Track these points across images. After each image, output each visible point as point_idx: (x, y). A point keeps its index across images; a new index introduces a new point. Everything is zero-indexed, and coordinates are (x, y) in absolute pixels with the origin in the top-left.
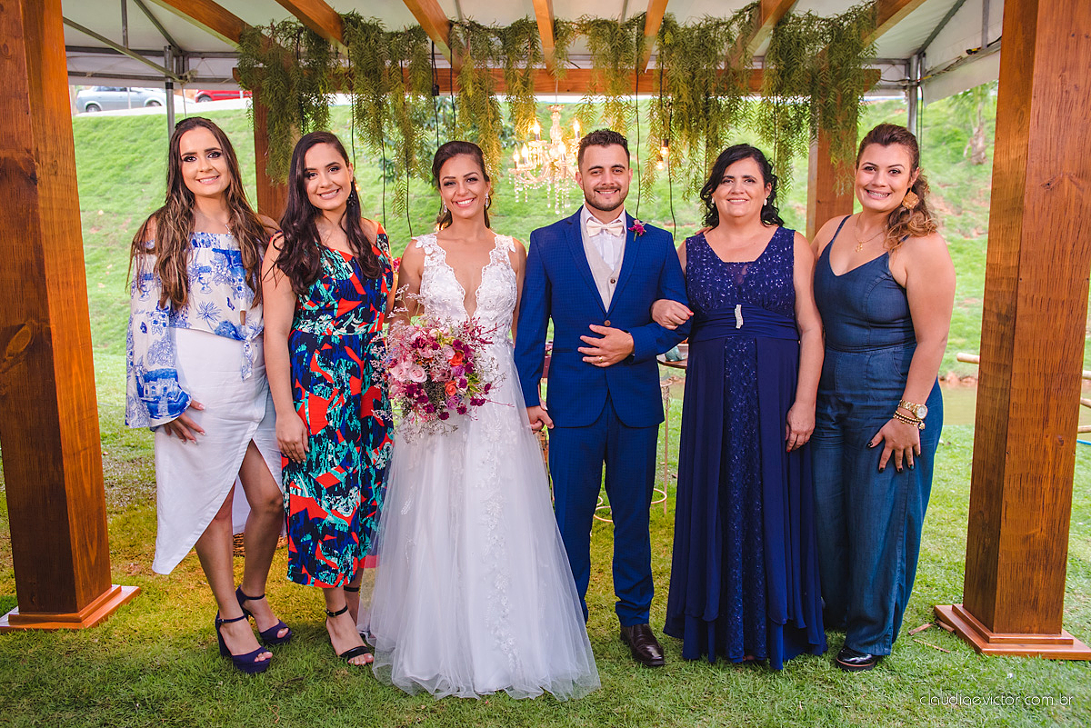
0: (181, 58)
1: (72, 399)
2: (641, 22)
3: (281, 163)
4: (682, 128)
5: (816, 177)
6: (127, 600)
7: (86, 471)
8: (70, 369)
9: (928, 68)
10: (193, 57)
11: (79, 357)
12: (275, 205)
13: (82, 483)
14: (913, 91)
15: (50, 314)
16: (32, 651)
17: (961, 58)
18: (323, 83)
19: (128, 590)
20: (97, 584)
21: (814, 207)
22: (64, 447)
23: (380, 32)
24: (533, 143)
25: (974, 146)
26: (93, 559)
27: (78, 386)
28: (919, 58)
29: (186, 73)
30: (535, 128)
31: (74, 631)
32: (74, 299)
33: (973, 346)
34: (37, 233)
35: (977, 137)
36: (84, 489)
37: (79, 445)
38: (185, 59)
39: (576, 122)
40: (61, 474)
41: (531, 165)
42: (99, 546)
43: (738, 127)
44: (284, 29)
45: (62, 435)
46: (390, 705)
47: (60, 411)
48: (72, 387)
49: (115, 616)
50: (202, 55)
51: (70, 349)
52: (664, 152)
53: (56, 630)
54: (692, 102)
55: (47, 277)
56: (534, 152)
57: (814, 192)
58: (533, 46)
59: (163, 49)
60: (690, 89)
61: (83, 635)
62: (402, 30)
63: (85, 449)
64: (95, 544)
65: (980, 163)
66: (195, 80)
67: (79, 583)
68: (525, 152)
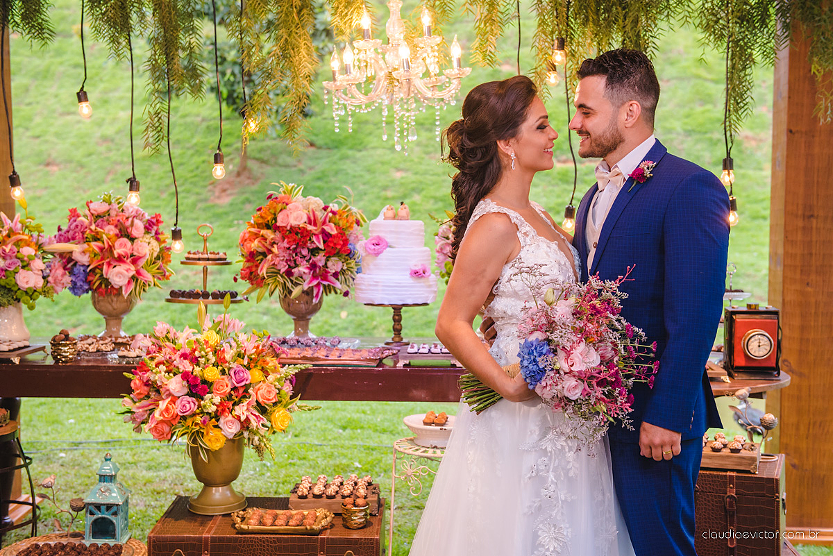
4: (585, 23)
5: (785, 94)
21: (784, 138)
24: (359, 44)
30: (364, 21)
39: (426, 11)
41: (357, 75)
43: (672, 21)
52: (559, 57)
56: (362, 56)
57: (784, 117)
68: (349, 57)
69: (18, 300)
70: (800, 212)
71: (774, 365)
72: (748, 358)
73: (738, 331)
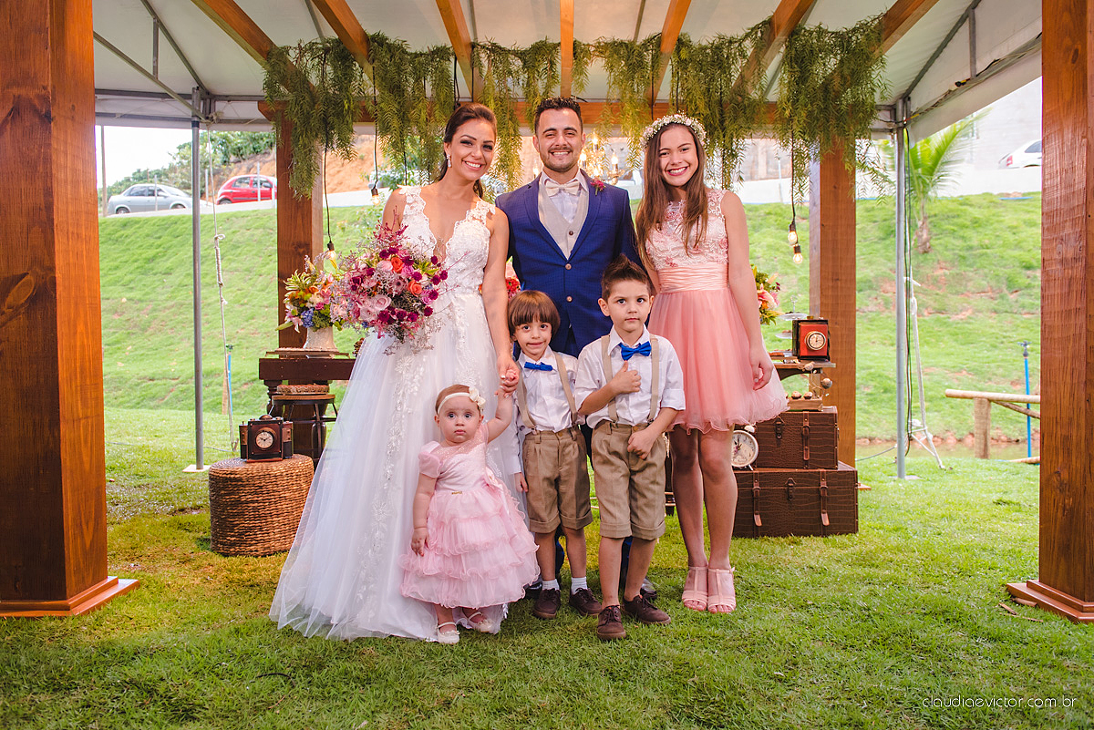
0: (208, 100)
1: (75, 359)
2: (656, 41)
3: (305, 175)
6: (125, 591)
7: (86, 442)
8: (75, 326)
9: (913, 110)
10: (220, 100)
11: (86, 315)
12: (295, 230)
13: (80, 454)
14: (900, 131)
15: (57, 262)
16: (10, 638)
17: (950, 91)
18: (348, 99)
19: (125, 583)
20: (91, 572)
22: (64, 410)
23: (404, 52)
25: (920, 237)
26: (88, 543)
27: (83, 346)
28: (904, 102)
29: (213, 114)
31: (61, 618)
32: (84, 253)
33: (935, 409)
34: (48, 176)
35: (922, 228)
36: (82, 463)
37: (80, 411)
38: (213, 101)
40: (57, 441)
42: (96, 530)
44: (311, 49)
45: (61, 396)
46: (427, 681)
47: (60, 369)
48: (75, 346)
49: (109, 606)
50: (228, 98)
51: (76, 304)
53: (40, 618)
54: (709, 112)
55: (55, 222)
58: (551, 66)
59: (191, 92)
60: (707, 100)
61: (71, 622)
62: (425, 50)
63: (87, 417)
64: (91, 524)
65: (925, 252)
66: (221, 121)
67: (70, 565)
69: (331, 324)
70: (830, 277)
71: (826, 354)
72: (809, 349)
73: (802, 333)
